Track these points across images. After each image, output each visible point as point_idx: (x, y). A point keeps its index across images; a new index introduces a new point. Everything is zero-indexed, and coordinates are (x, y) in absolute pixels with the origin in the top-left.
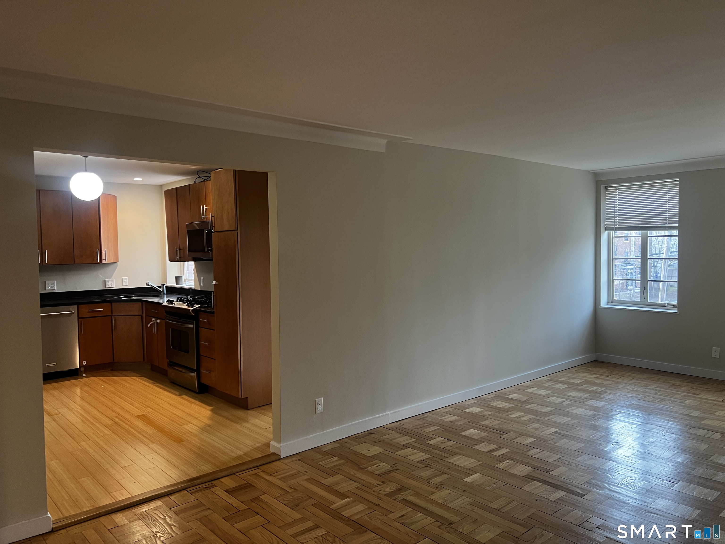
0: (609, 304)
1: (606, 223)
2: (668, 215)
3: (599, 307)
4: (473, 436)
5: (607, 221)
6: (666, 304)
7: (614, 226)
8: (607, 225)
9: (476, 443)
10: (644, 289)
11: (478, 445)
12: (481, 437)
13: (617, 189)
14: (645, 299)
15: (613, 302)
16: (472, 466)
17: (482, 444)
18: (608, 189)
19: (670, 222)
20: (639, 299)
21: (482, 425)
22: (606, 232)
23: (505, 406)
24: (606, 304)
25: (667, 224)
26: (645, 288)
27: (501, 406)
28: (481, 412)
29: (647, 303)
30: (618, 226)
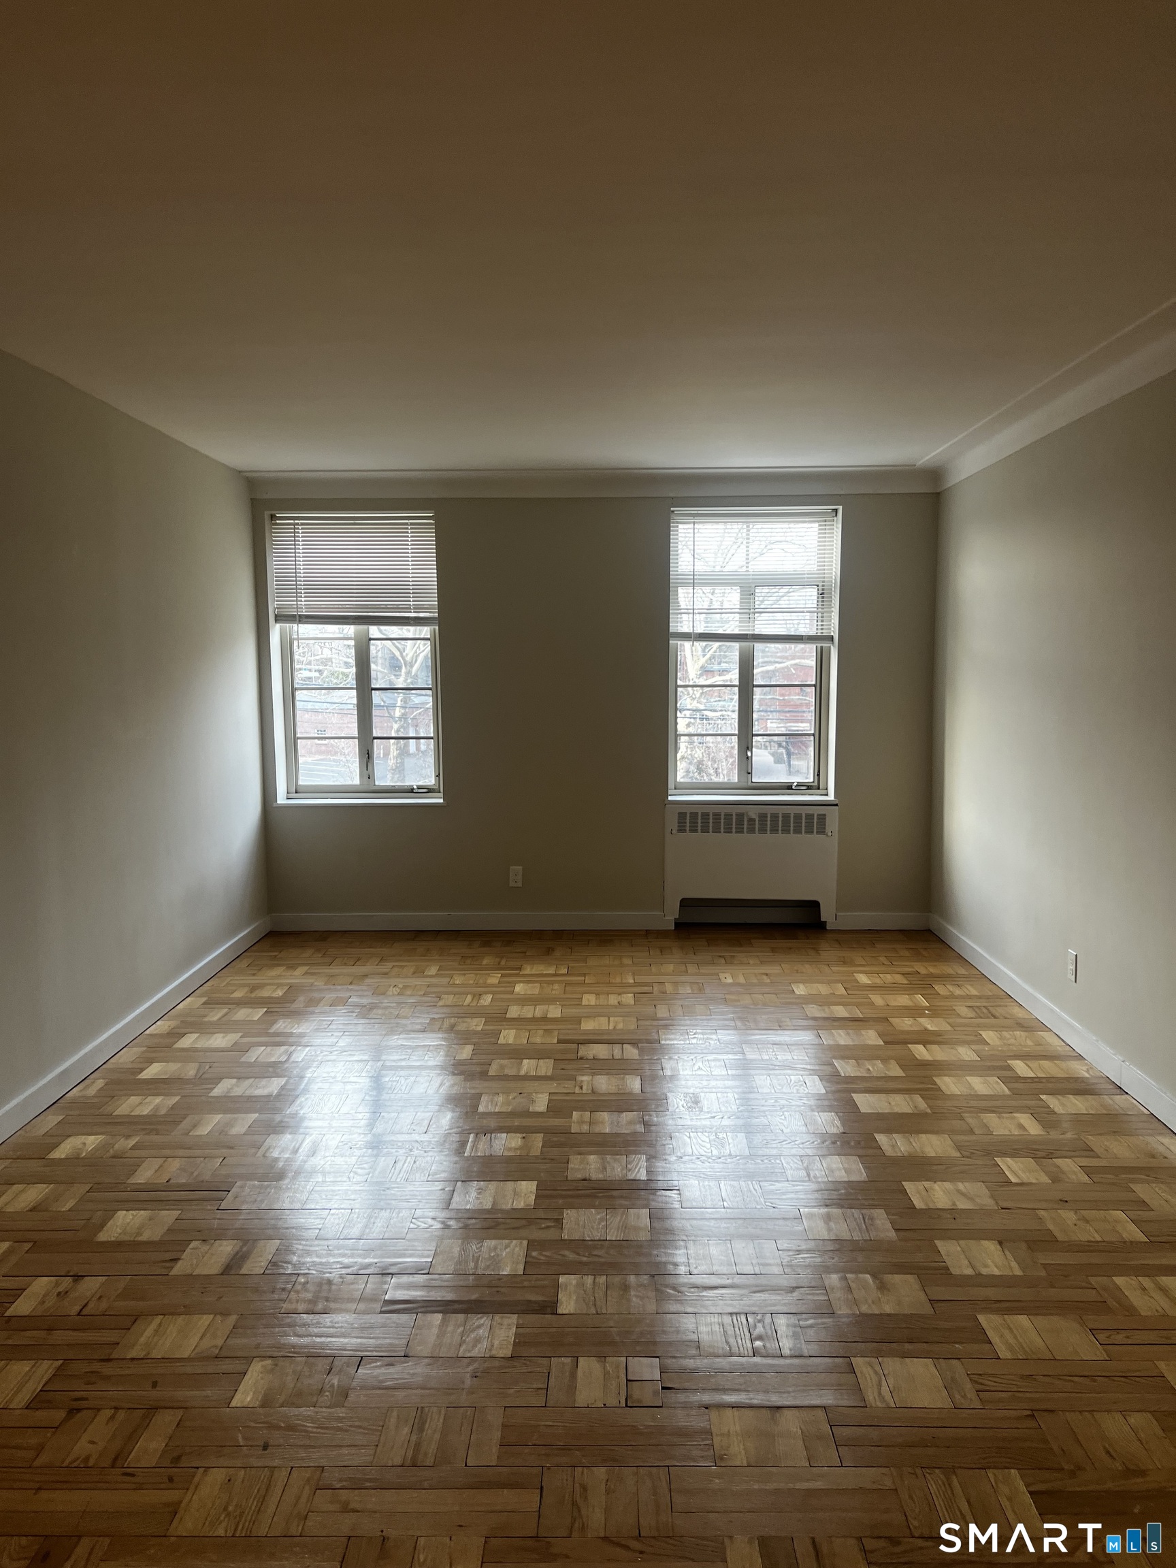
0: (290, 795)
1: (277, 605)
2: (413, 593)
3: (275, 805)
4: (139, 1234)
5: (277, 601)
6: (415, 787)
7: (297, 612)
8: (278, 608)
9: (168, 1256)
10: (367, 756)
11: (179, 1259)
12: (166, 1228)
13: (298, 524)
14: (369, 778)
15: (299, 790)
16: (220, 1342)
17: (188, 1250)
18: (277, 521)
19: (418, 608)
20: (357, 781)
21: (138, 1187)
22: (278, 626)
23: (157, 1108)
24: (285, 797)
25: (411, 612)
26: (368, 753)
27: (146, 1111)
28: (104, 1146)
29: (375, 788)
30: (306, 612)
